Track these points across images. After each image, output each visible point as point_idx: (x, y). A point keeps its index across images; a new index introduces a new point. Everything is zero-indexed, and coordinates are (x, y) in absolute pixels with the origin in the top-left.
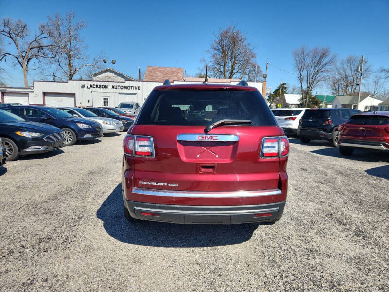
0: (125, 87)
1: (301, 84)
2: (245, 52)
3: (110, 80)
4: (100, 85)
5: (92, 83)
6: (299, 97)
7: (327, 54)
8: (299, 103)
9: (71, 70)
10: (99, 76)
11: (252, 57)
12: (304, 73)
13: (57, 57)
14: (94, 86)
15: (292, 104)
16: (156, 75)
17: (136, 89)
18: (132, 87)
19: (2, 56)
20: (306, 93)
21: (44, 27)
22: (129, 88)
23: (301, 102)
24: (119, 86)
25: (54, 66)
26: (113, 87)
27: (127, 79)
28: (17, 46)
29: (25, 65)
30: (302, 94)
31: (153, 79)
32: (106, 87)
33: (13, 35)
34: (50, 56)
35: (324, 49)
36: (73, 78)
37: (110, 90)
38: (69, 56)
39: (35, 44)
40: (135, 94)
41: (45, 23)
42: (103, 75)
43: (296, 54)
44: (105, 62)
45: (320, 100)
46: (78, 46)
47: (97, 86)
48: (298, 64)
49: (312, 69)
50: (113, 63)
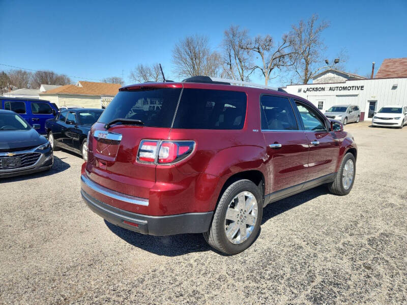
0: (344, 88)
3: (330, 82)
4: (317, 88)
5: (309, 86)
9: (306, 75)
10: (319, 79)
13: (295, 64)
14: (311, 90)
16: (394, 70)
17: (358, 89)
18: (353, 87)
19: (252, 70)
21: (286, 37)
22: (349, 88)
24: (337, 87)
25: (292, 73)
26: (331, 89)
27: (351, 79)
28: (263, 58)
29: (267, 76)
31: (389, 75)
32: (323, 89)
33: (261, 50)
34: (289, 64)
36: (308, 83)
37: (327, 92)
38: (306, 61)
39: (278, 55)
40: (357, 95)
41: (287, 33)
42: (323, 77)
44: (327, 63)
46: (316, 49)
47: (313, 89)
50: (336, 62)
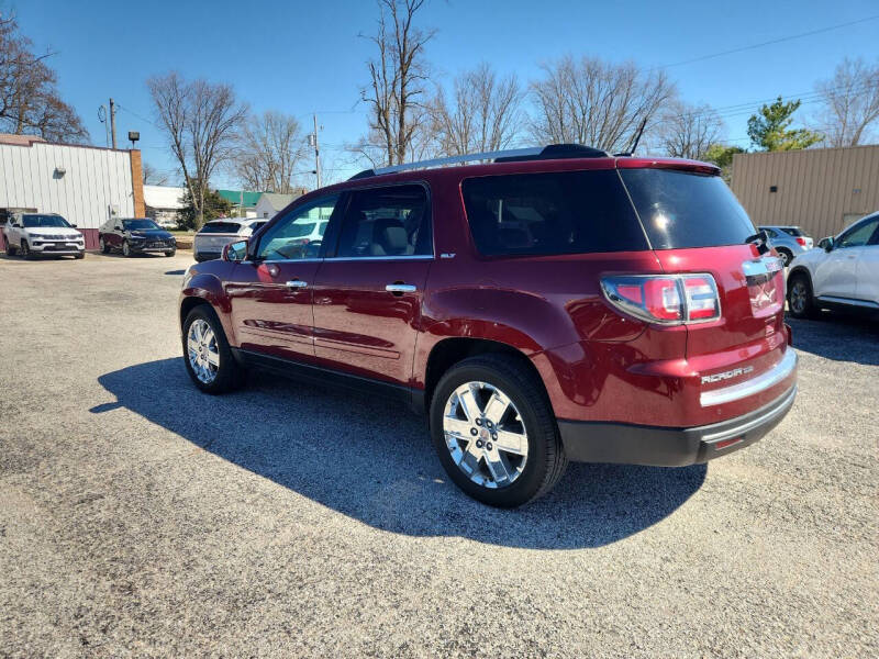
1: (182, 162)
2: (18, 61)
6: (181, 192)
7: (230, 99)
8: (181, 206)
11: (46, 79)
12: (187, 138)
15: (161, 210)
20: (196, 185)
23: (187, 205)
30: (188, 186)
35: (222, 87)
43: (155, 89)
45: (230, 201)
48: (167, 116)
49: (202, 129)
